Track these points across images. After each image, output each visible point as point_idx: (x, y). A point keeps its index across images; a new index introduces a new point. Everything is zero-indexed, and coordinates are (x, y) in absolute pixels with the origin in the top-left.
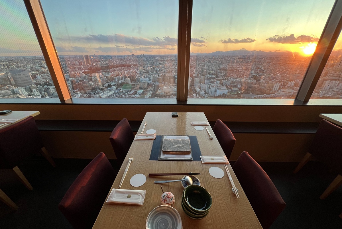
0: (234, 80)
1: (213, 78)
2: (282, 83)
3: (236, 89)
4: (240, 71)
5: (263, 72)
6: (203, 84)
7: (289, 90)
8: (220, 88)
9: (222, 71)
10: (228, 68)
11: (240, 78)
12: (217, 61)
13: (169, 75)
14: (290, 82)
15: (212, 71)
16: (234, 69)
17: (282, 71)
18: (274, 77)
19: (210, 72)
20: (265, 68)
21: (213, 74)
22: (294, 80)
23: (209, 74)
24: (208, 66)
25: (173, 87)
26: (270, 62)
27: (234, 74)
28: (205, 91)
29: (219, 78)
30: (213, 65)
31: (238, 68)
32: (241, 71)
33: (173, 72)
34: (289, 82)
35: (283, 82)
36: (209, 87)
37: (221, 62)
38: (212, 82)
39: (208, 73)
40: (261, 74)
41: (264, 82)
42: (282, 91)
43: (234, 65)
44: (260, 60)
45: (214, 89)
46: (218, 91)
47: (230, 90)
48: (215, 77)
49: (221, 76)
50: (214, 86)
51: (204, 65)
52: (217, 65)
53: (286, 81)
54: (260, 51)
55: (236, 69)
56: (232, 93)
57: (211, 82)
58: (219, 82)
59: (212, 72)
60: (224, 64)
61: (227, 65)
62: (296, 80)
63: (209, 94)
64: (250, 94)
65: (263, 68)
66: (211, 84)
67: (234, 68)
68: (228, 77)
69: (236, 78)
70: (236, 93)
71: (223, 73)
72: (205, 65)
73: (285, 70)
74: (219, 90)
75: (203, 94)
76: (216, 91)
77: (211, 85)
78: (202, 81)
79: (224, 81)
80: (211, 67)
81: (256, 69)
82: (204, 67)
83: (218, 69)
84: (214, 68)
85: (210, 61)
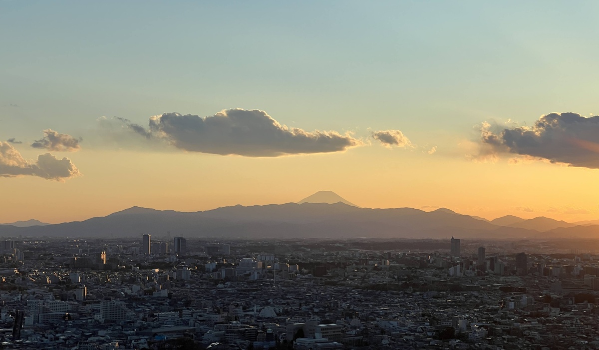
10: (223, 341)
12: (133, 281)
20: (491, 332)
26: (523, 291)
30: (99, 317)
31: (300, 333)
37: (165, 293)
43: (268, 312)
44: (452, 270)
51: (19, 318)
52: (130, 313)
54: (443, 215)
55: (287, 347)
60: (187, 304)
61: (218, 318)
65: (477, 330)
67: (270, 337)
72: (29, 320)
80: (83, 335)
81: (434, 338)
82: (12, 339)
83: (141, 346)
84: (103, 342)
85: (68, 288)
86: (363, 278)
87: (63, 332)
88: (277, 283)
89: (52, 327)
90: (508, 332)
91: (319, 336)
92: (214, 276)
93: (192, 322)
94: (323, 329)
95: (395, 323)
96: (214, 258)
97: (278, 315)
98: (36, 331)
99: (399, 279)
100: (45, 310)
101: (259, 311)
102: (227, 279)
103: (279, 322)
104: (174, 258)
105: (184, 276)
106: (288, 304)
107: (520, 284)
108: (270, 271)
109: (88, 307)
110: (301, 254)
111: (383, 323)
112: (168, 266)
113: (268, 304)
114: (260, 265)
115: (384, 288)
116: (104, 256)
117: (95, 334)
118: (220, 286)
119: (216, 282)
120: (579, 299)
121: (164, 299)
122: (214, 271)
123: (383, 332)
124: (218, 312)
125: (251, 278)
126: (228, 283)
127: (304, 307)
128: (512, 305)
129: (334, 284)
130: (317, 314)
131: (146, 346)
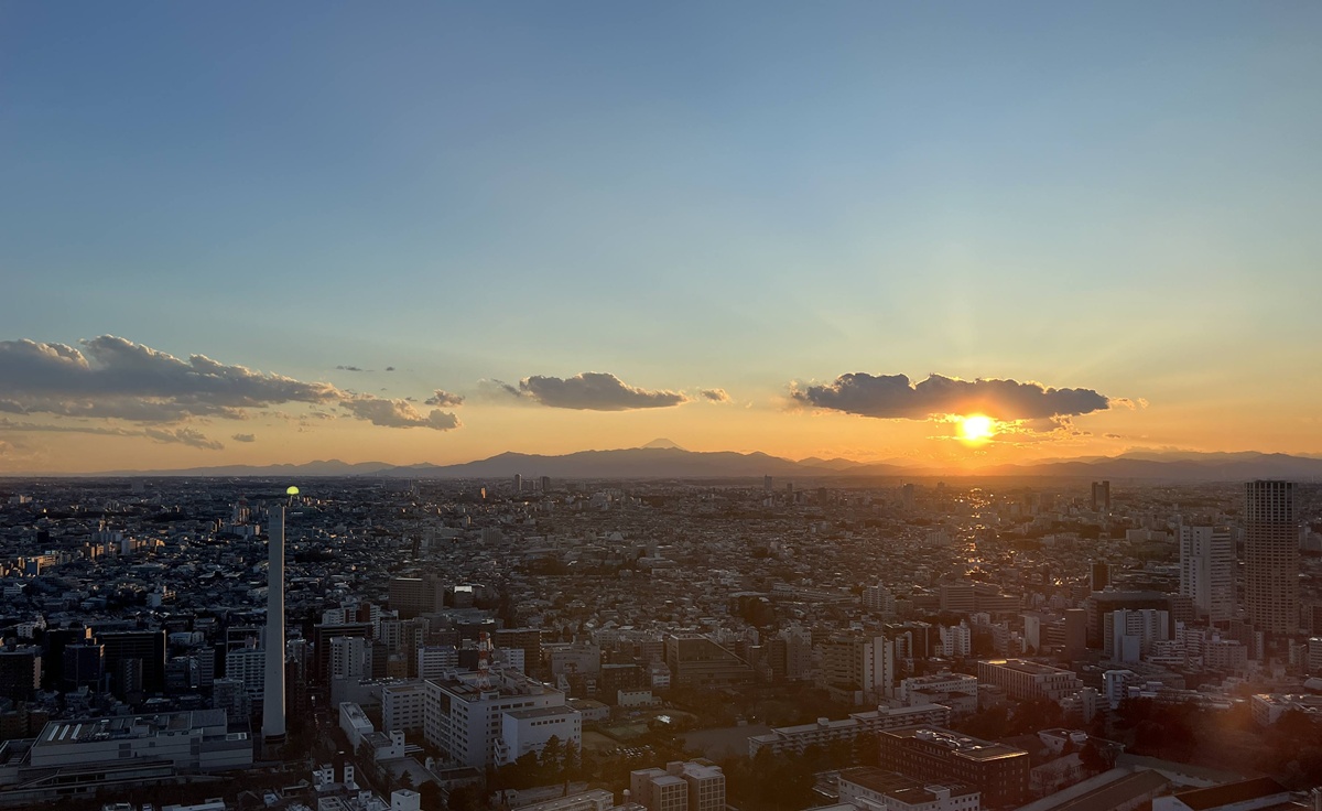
0: (623, 639)
1: (476, 632)
2: (906, 638)
3: (645, 697)
4: (659, 576)
5: (789, 578)
6: (400, 683)
7: (951, 678)
8: (523, 700)
9: (543, 580)
10: (580, 560)
11: (660, 618)
12: (507, 511)
13: (114, 627)
14: (948, 627)
15: (469, 582)
16: (620, 562)
17: (895, 564)
18: (857, 600)
19: (457, 589)
20: (797, 552)
21: (475, 602)
22: (967, 620)
23: (451, 600)
24: (442, 547)
25: (134, 730)
26: (823, 518)
27: (620, 597)
28: (414, 736)
29: (524, 630)
30: (480, 541)
31: (643, 553)
32: (665, 577)
33: (156, 600)
34: (943, 631)
35: (908, 633)
36: (445, 702)
37: (533, 522)
38: (469, 661)
39: (440, 597)
40: (781, 587)
41: (807, 638)
42: (917, 687)
43: (617, 536)
44: (765, 501)
45: (481, 708)
46: (510, 725)
47: (600, 711)
48: (489, 622)
49: (532, 614)
50: (477, 692)
51: (417, 541)
52: (506, 538)
53: (922, 624)
54: (758, 459)
55: (633, 565)
56: (617, 732)
57: (461, 665)
58: (517, 656)
59: (468, 589)
60: (551, 530)
61: (576, 541)
62: (974, 619)
63: (446, 756)
64: (734, 724)
65: (786, 550)
66: (462, 678)
67: (618, 556)
68: (586, 616)
69: (635, 623)
70: (642, 729)
71: (550, 591)
72: (424, 543)
73: (907, 557)
74: (519, 716)
75: (399, 761)
76: (496, 728)
77: (456, 682)
78: (393, 658)
79: (560, 647)
80: (468, 555)
81: (751, 557)
82: (411, 559)
83: (515, 564)
84: (485, 561)
85: (455, 518)
86: (693, 509)
87: (451, 553)
88: (624, 513)
89: (443, 548)
90: (811, 552)
91: (657, 556)
92: (573, 507)
93: (554, 545)
94: (661, 550)
95: (719, 545)
96: (572, 494)
97: (625, 538)
98: (430, 552)
99: (722, 509)
100: (437, 535)
101: (609, 536)
102: (583, 510)
103: (625, 544)
104: (540, 493)
105: (548, 507)
106: (632, 530)
107: (821, 513)
108: (618, 503)
109: (472, 532)
110: (643, 489)
111: (710, 545)
112: (536, 500)
113: (616, 530)
114: (610, 498)
115: (710, 516)
116: (483, 492)
117: (477, 554)
118: (578, 515)
119: (575, 512)
120: (868, 525)
121: (532, 526)
122: (573, 503)
123: (710, 552)
124: (576, 537)
125: (602, 509)
126: (584, 513)
127: (645, 532)
128: (814, 530)
129: (670, 513)
130: (655, 537)
131: (518, 564)
